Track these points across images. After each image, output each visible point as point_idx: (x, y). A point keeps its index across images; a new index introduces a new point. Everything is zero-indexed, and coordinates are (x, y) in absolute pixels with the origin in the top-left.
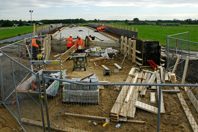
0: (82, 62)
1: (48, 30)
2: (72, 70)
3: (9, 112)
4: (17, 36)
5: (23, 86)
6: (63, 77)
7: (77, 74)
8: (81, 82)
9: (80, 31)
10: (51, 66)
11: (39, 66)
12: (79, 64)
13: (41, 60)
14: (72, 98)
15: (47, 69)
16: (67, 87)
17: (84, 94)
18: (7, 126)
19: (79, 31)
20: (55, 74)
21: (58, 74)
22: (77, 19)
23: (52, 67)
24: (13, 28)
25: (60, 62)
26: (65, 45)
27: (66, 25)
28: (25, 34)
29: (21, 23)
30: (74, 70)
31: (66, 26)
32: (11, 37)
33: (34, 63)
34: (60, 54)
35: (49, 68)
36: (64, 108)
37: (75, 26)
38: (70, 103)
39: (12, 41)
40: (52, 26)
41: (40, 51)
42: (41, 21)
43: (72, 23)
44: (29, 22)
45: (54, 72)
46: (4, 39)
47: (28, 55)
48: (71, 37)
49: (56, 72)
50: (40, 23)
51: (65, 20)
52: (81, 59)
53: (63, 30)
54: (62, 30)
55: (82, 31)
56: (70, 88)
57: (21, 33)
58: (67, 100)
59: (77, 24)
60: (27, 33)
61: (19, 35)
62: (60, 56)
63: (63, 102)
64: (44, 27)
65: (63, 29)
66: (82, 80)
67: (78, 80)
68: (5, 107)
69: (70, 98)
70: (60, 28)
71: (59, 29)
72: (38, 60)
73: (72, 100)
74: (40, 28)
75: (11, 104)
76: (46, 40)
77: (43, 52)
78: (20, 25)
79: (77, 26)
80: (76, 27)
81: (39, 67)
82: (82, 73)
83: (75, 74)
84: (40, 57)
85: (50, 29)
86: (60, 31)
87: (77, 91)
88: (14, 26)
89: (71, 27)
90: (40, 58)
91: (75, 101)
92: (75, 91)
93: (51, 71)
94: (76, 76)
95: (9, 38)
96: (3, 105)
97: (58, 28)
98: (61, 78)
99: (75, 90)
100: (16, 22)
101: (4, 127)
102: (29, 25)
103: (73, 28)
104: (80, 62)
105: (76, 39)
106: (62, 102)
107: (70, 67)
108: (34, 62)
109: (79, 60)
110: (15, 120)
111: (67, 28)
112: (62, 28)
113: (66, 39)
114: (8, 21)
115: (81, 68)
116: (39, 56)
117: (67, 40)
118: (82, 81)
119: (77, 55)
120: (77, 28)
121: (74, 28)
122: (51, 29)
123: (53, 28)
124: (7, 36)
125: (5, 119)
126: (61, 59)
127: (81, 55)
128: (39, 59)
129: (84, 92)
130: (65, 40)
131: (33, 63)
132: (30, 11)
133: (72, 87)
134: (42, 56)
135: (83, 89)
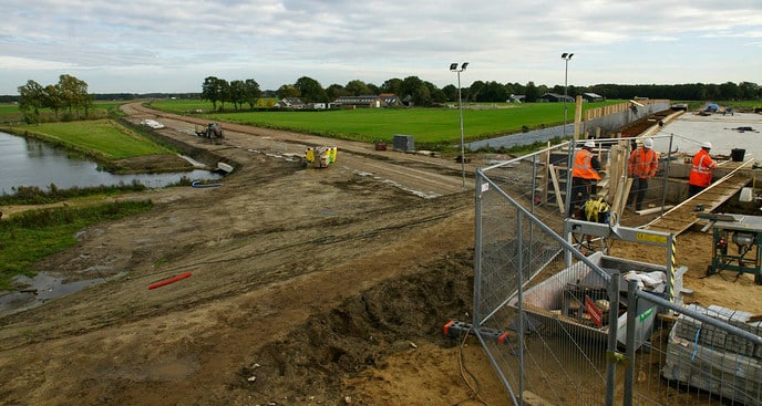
0: (750, 249)
1: (620, 120)
2: (702, 271)
3: (488, 361)
4: (518, 132)
5: (538, 296)
6: (672, 292)
7: (721, 289)
8: (749, 329)
9: (742, 130)
10: (625, 245)
11: (589, 237)
12: (736, 254)
13: (597, 219)
14: (703, 375)
15: (612, 251)
16: (687, 331)
17: (756, 376)
18: (479, 401)
19: (740, 129)
20: (644, 276)
21: (653, 278)
22: (730, 85)
23: (631, 249)
24: (507, 106)
25: (669, 238)
26: (683, 178)
27: (685, 105)
28: (543, 127)
29: (531, 93)
30: (710, 272)
31: (685, 109)
32: (501, 135)
33: (578, 228)
34: (660, 208)
35: (620, 251)
36: (664, 399)
37: (722, 109)
38: (694, 390)
39: (502, 148)
40: (634, 109)
41: (595, 189)
42: (597, 89)
43: (708, 99)
44: (558, 89)
45: (640, 269)
46: (481, 138)
47: (553, 198)
48: (706, 150)
49: (649, 270)
50: (593, 95)
51: (680, 86)
52: (748, 240)
53: (673, 123)
54: (670, 122)
55: (749, 129)
56: (700, 337)
57: (530, 126)
58: (681, 377)
59: (725, 103)
60: (548, 126)
61: (525, 130)
62: (659, 213)
63: (666, 379)
64: (608, 109)
65: (673, 119)
66: (753, 319)
67: (735, 318)
68: (477, 343)
69: (693, 373)
70: (664, 114)
71: (658, 119)
72: (589, 218)
73: (699, 382)
74: (595, 113)
75: (496, 340)
76: (614, 154)
77: (603, 194)
78: (527, 100)
79: (729, 110)
80: (724, 113)
81: (589, 242)
82: (744, 289)
83: (713, 288)
84: (595, 208)
85: (627, 118)
86: (661, 124)
87: (728, 356)
88: (512, 100)
89: (702, 114)
90: (596, 213)
91: (713, 387)
92: (720, 354)
93: (632, 264)
94: (717, 298)
95: (495, 136)
96: (474, 335)
97: (657, 114)
98: (666, 294)
99: (717, 348)
100: (516, 89)
101: (473, 399)
102: (555, 100)
103: (714, 116)
104: (740, 247)
105: (726, 158)
106: (662, 378)
107: (694, 259)
108: (580, 225)
109: (739, 239)
110: (504, 391)
111: (688, 115)
112: (671, 116)
113: (685, 155)
114: (494, 83)
115: (742, 269)
116: (594, 205)
117: (691, 160)
118: (755, 324)
119: (732, 220)
120: (728, 117)
121: (718, 116)
122: (633, 118)
123: (640, 115)
124: (490, 131)
125: (477, 377)
126: (663, 225)
127: (747, 222)
128: (590, 215)
129: (756, 369)
130: (682, 161)
131: (575, 226)
132: (564, 56)
133: (709, 337)
134: (604, 209)
135: (754, 357)
